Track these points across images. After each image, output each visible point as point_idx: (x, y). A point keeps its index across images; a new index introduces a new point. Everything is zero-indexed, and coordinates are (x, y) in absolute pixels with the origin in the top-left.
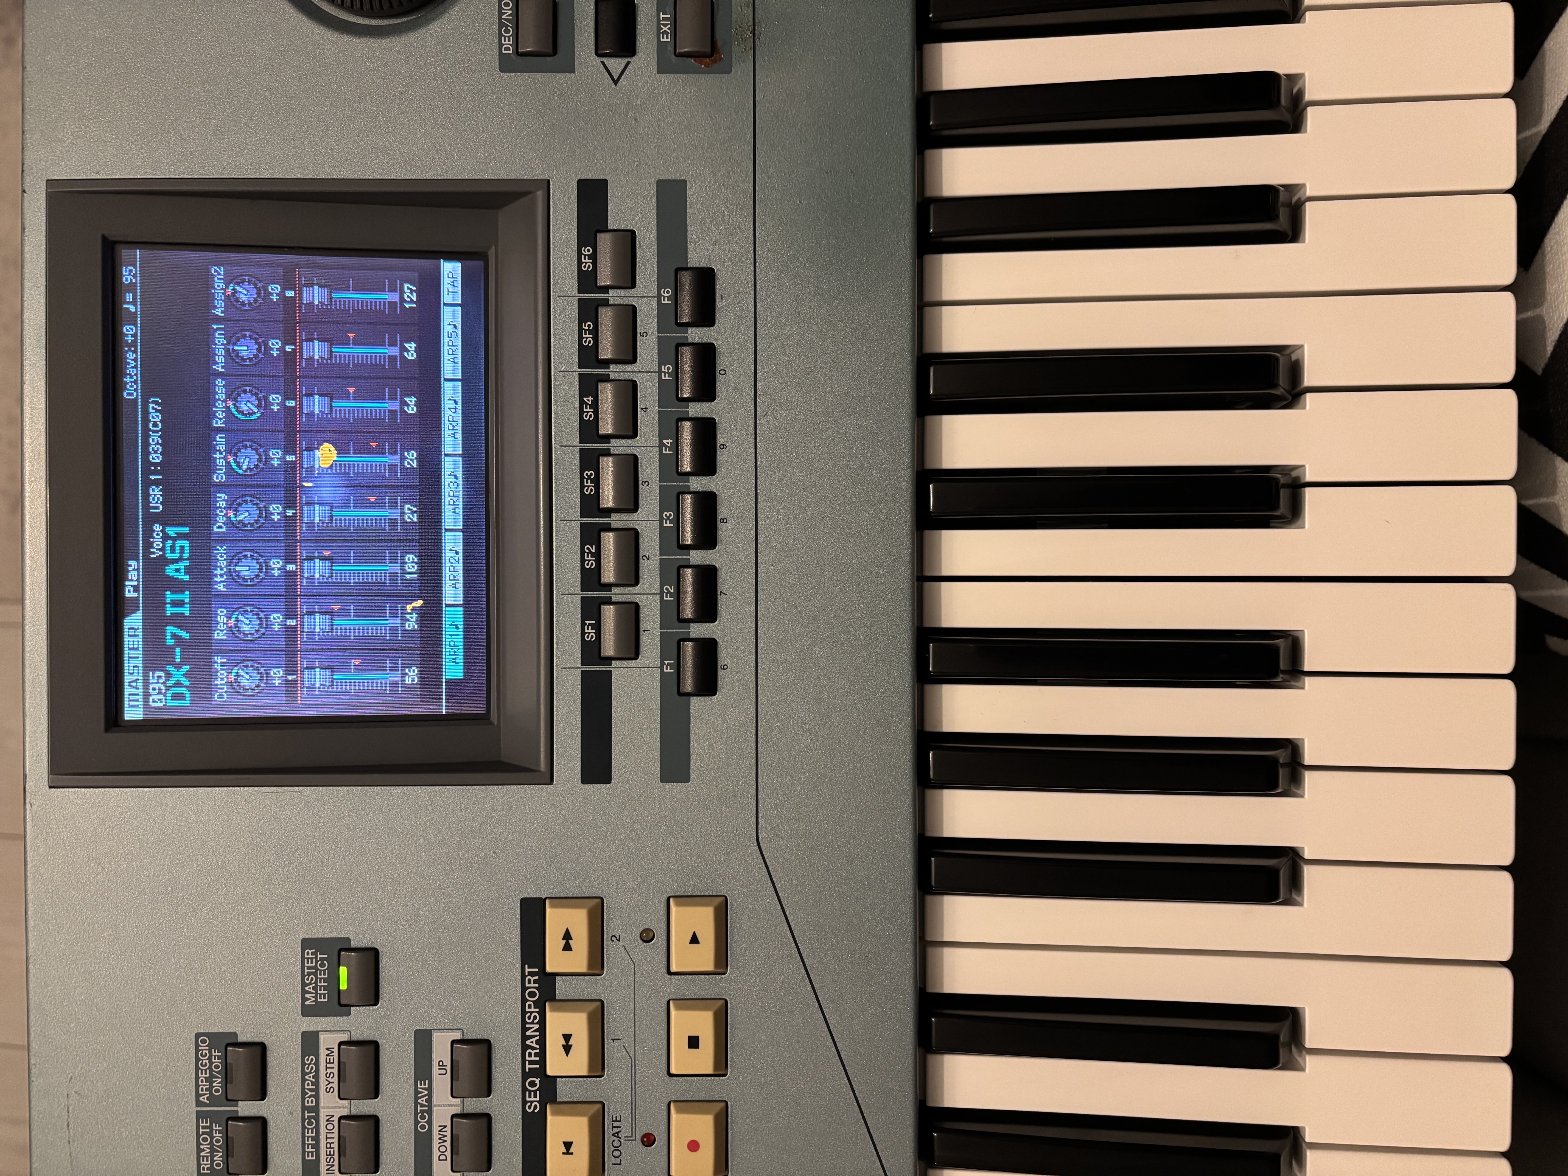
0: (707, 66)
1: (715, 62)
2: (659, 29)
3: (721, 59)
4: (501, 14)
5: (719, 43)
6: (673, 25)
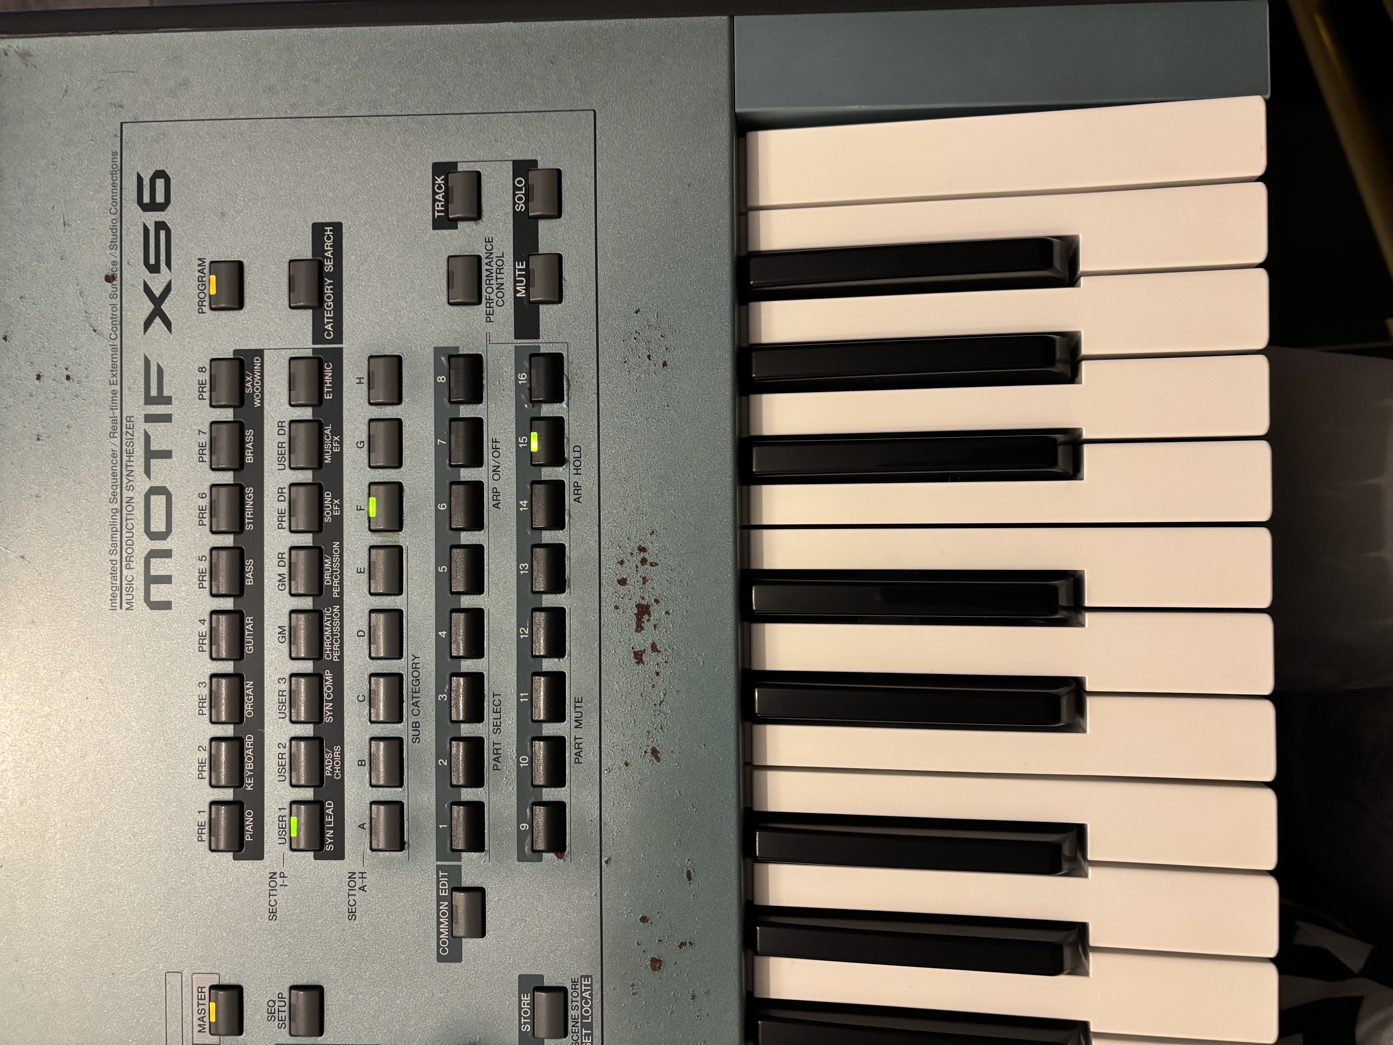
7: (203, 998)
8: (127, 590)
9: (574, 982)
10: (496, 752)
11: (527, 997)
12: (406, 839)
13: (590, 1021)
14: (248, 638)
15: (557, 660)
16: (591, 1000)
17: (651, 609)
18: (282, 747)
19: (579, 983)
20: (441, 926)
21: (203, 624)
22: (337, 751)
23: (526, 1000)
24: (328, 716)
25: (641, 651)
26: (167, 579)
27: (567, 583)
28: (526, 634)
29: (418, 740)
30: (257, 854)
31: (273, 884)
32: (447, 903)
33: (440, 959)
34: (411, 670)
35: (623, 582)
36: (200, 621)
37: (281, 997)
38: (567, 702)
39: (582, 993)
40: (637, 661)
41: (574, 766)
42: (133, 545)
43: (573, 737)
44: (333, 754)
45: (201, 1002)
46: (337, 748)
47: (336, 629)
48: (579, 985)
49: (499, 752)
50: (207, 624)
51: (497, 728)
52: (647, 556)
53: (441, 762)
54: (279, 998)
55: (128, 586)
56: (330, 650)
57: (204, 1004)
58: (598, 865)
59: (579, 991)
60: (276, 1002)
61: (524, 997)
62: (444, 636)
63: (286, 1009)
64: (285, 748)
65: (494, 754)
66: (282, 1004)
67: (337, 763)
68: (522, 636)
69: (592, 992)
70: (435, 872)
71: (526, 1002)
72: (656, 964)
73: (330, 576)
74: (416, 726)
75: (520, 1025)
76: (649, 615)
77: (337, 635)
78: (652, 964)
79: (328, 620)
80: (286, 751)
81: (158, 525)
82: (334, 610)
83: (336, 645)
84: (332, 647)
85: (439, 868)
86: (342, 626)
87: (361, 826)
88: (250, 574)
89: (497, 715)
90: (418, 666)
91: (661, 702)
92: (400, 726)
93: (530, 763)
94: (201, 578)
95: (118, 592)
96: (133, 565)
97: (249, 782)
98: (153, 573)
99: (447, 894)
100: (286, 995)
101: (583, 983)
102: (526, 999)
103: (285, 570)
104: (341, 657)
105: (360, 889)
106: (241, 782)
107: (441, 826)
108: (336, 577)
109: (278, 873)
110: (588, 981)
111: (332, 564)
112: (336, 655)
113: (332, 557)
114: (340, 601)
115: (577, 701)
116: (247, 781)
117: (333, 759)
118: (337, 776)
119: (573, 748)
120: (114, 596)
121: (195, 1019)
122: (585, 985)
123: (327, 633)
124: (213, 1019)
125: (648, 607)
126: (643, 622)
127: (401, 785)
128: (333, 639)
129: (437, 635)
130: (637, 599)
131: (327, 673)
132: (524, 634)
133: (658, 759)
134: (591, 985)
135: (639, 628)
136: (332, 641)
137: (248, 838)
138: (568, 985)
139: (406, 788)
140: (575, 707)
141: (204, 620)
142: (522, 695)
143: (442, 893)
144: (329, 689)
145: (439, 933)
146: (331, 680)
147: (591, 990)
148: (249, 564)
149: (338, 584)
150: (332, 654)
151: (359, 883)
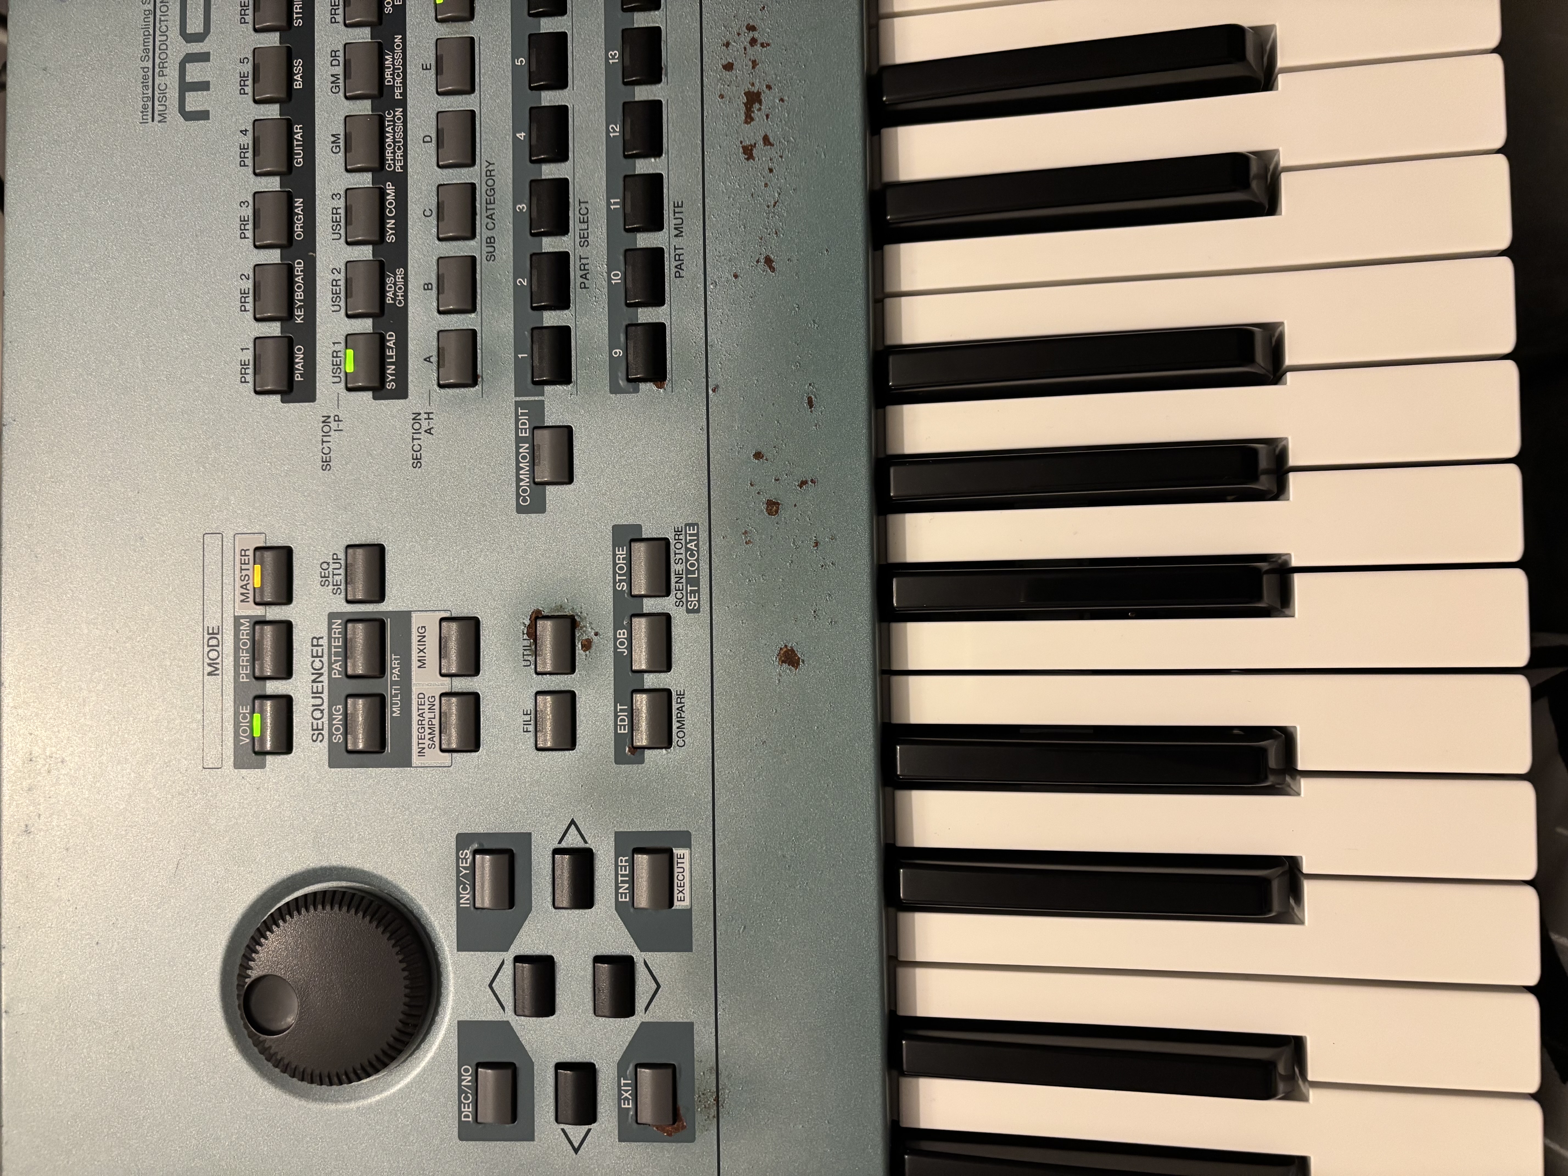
0: (669, 1135)
1: (677, 1130)
2: (620, 1095)
3: (684, 1127)
4: (460, 1081)
5: (682, 1111)
6: (634, 1091)
7: (247, 562)
8: (160, 99)
9: (678, 532)
10: (584, 268)
11: (623, 551)
12: (479, 372)
13: (696, 576)
14: (298, 150)
15: (653, 160)
16: (698, 551)
17: (763, 97)
18: (336, 273)
19: (683, 533)
20: (521, 472)
21: (246, 135)
22: (400, 274)
23: (621, 555)
24: (390, 235)
25: (751, 145)
26: (204, 86)
27: (663, 72)
28: (616, 132)
29: (493, 258)
30: (309, 395)
31: (326, 429)
32: (527, 445)
33: (520, 510)
34: (484, 178)
35: (729, 67)
36: (241, 131)
37: (336, 560)
38: (666, 207)
39: (686, 543)
40: (746, 157)
41: (675, 282)
42: (167, 49)
43: (672, 247)
44: (395, 278)
45: (244, 567)
46: (400, 271)
47: (399, 136)
48: (684, 535)
49: (586, 267)
50: (250, 134)
51: (584, 240)
52: (756, 35)
53: (520, 282)
54: (333, 559)
55: (162, 95)
56: (391, 160)
57: (248, 569)
58: (704, 395)
59: (683, 542)
60: (331, 563)
61: (619, 551)
62: (522, 139)
63: (342, 571)
64: (340, 273)
65: (581, 270)
66: (338, 566)
67: (400, 288)
68: (611, 135)
69: (698, 543)
70: (513, 409)
71: (621, 557)
72: (773, 507)
73: (391, 75)
74: (490, 241)
75: (615, 583)
76: (760, 102)
77: (400, 142)
78: (768, 507)
79: (389, 126)
80: (342, 276)
81: (195, 25)
82: (397, 113)
83: (399, 153)
84: (394, 156)
85: (518, 404)
86: (405, 132)
87: (427, 360)
88: (299, 76)
89: (584, 226)
90: (493, 173)
91: (776, 203)
92: (472, 243)
93: (623, 279)
94: (242, 83)
95: (150, 104)
96: (166, 71)
97: (299, 313)
98: (188, 79)
99: (527, 435)
100: (342, 556)
101: (688, 532)
102: (622, 553)
103: (339, 70)
104: (405, 167)
105: (426, 431)
106: (291, 315)
107: (520, 356)
108: (398, 76)
109: (332, 415)
110: (694, 530)
111: (393, 61)
112: (398, 165)
113: (394, 53)
114: (403, 103)
115: (676, 205)
116: (297, 312)
117: (395, 284)
118: (400, 303)
119: (673, 260)
120: (145, 107)
121: (237, 586)
122: (691, 535)
123: (389, 141)
124: (258, 584)
125: (758, 94)
126: (753, 112)
127: (473, 310)
128: (395, 146)
129: (514, 137)
130: (747, 87)
131: (389, 185)
132: (615, 131)
133: (773, 269)
134: (697, 535)
135: (749, 119)
136: (394, 149)
137: (298, 377)
138: (670, 536)
139: (479, 313)
140: (675, 213)
141: (246, 131)
142: (612, 201)
143: (522, 433)
144: (390, 204)
145: (519, 480)
146: (393, 194)
147: (698, 540)
148: (298, 65)
149: (400, 83)
150: (394, 164)
151: (425, 425)
